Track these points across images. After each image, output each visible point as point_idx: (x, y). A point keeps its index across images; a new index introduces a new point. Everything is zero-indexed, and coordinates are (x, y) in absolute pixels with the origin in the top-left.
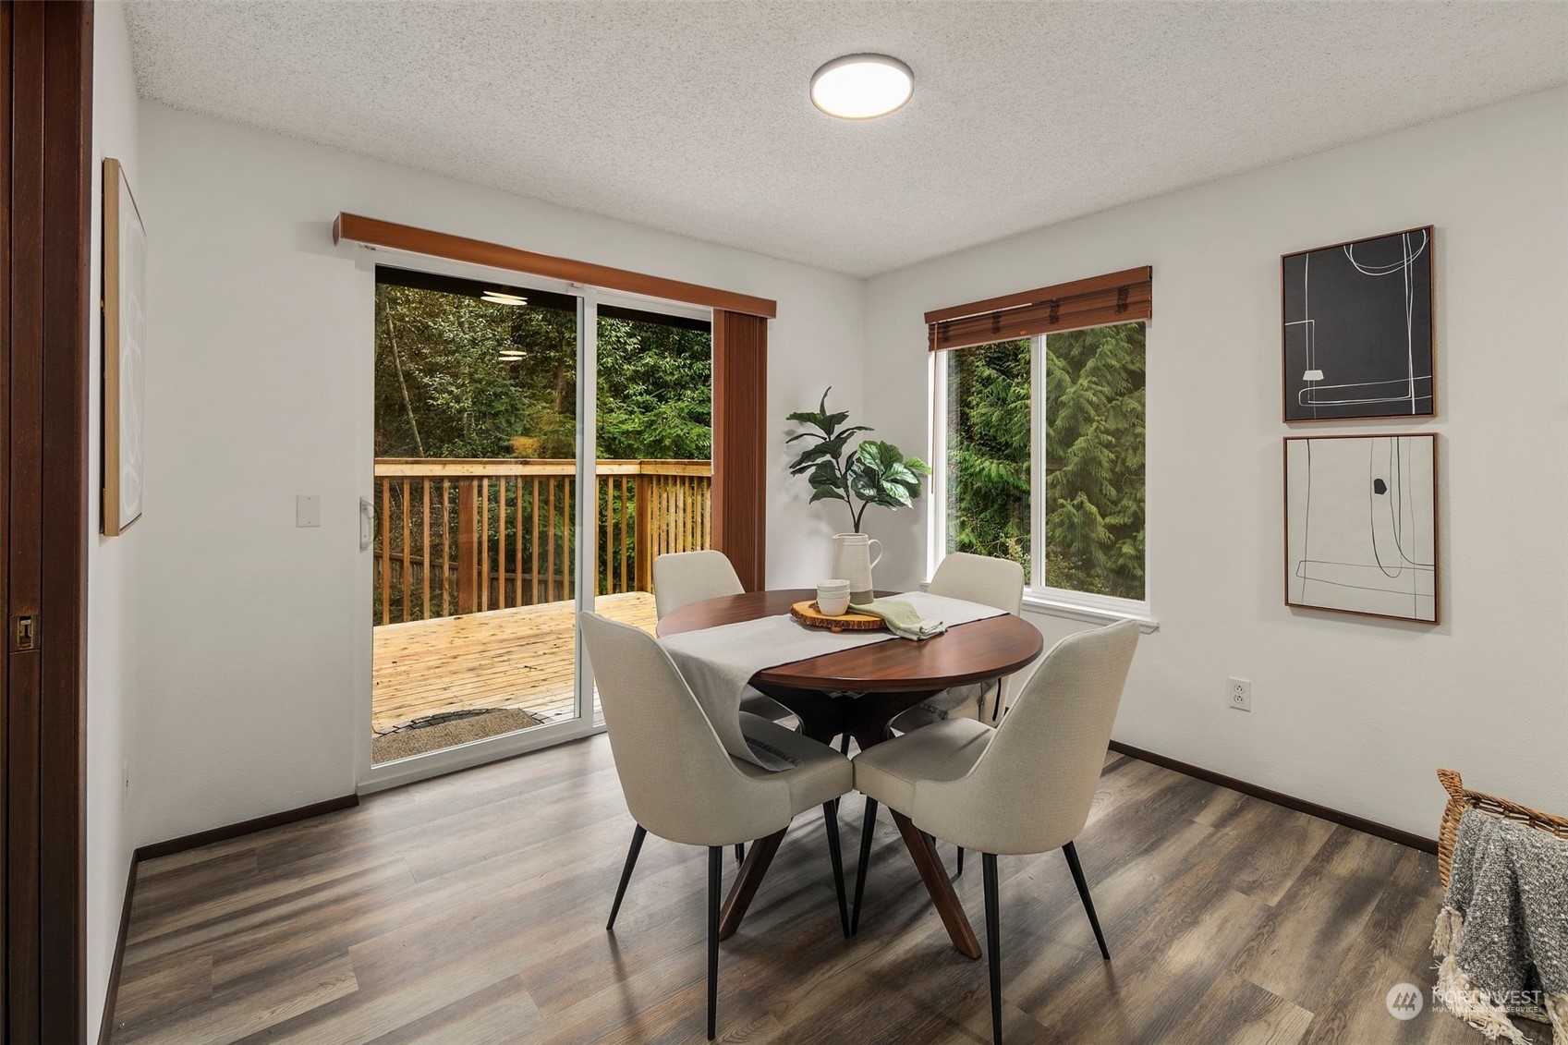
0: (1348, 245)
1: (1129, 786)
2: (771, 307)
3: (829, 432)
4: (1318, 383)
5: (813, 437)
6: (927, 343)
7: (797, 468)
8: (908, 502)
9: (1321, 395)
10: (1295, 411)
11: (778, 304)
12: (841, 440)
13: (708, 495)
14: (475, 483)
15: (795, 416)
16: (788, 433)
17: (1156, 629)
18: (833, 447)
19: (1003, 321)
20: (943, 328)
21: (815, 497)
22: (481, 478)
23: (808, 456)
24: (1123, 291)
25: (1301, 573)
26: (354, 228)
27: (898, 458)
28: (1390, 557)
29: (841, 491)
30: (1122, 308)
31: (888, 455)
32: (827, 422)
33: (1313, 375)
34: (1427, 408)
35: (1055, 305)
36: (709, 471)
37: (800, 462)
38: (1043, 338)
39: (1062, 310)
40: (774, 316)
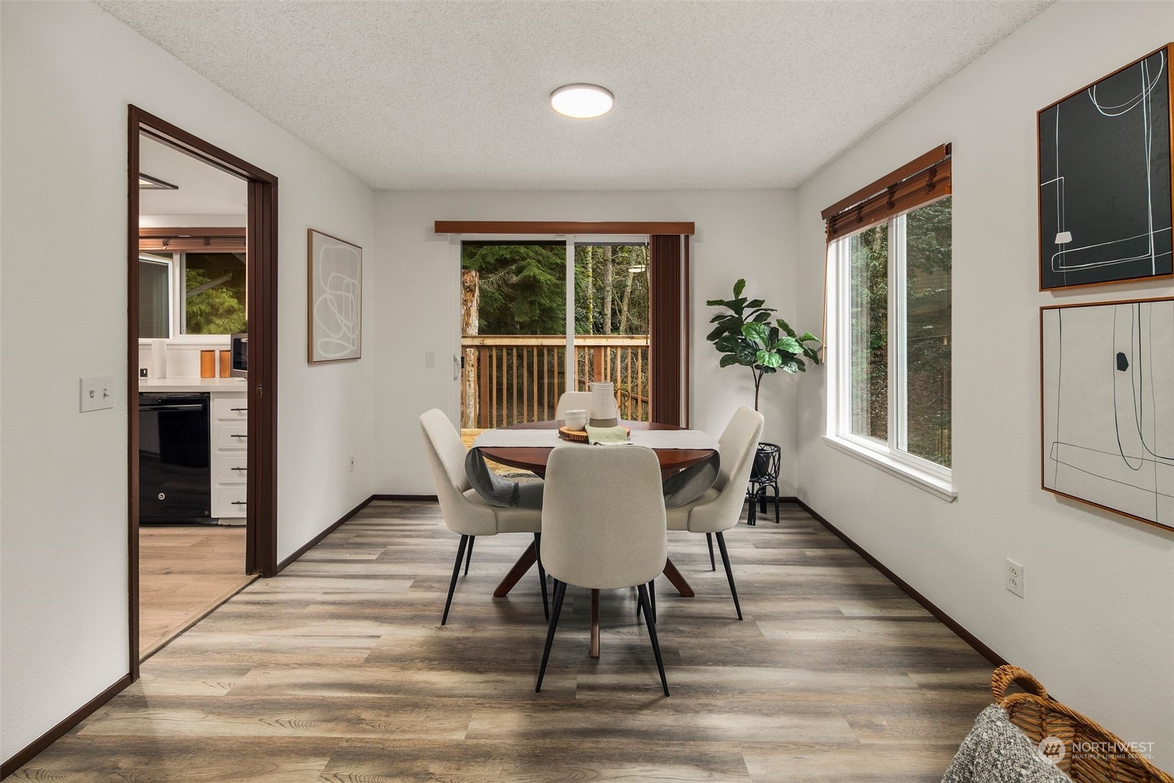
0: (1091, 86)
1: (888, 634)
2: (692, 228)
4: (1067, 246)
9: (1072, 259)
10: (1050, 280)
11: (696, 225)
14: (603, 349)
15: (713, 301)
17: (955, 499)
19: (864, 211)
20: (833, 222)
22: (606, 347)
24: (933, 172)
25: (1054, 456)
26: (442, 227)
28: (1132, 446)
30: (932, 188)
32: (738, 307)
33: (1064, 238)
35: (892, 190)
40: (695, 233)
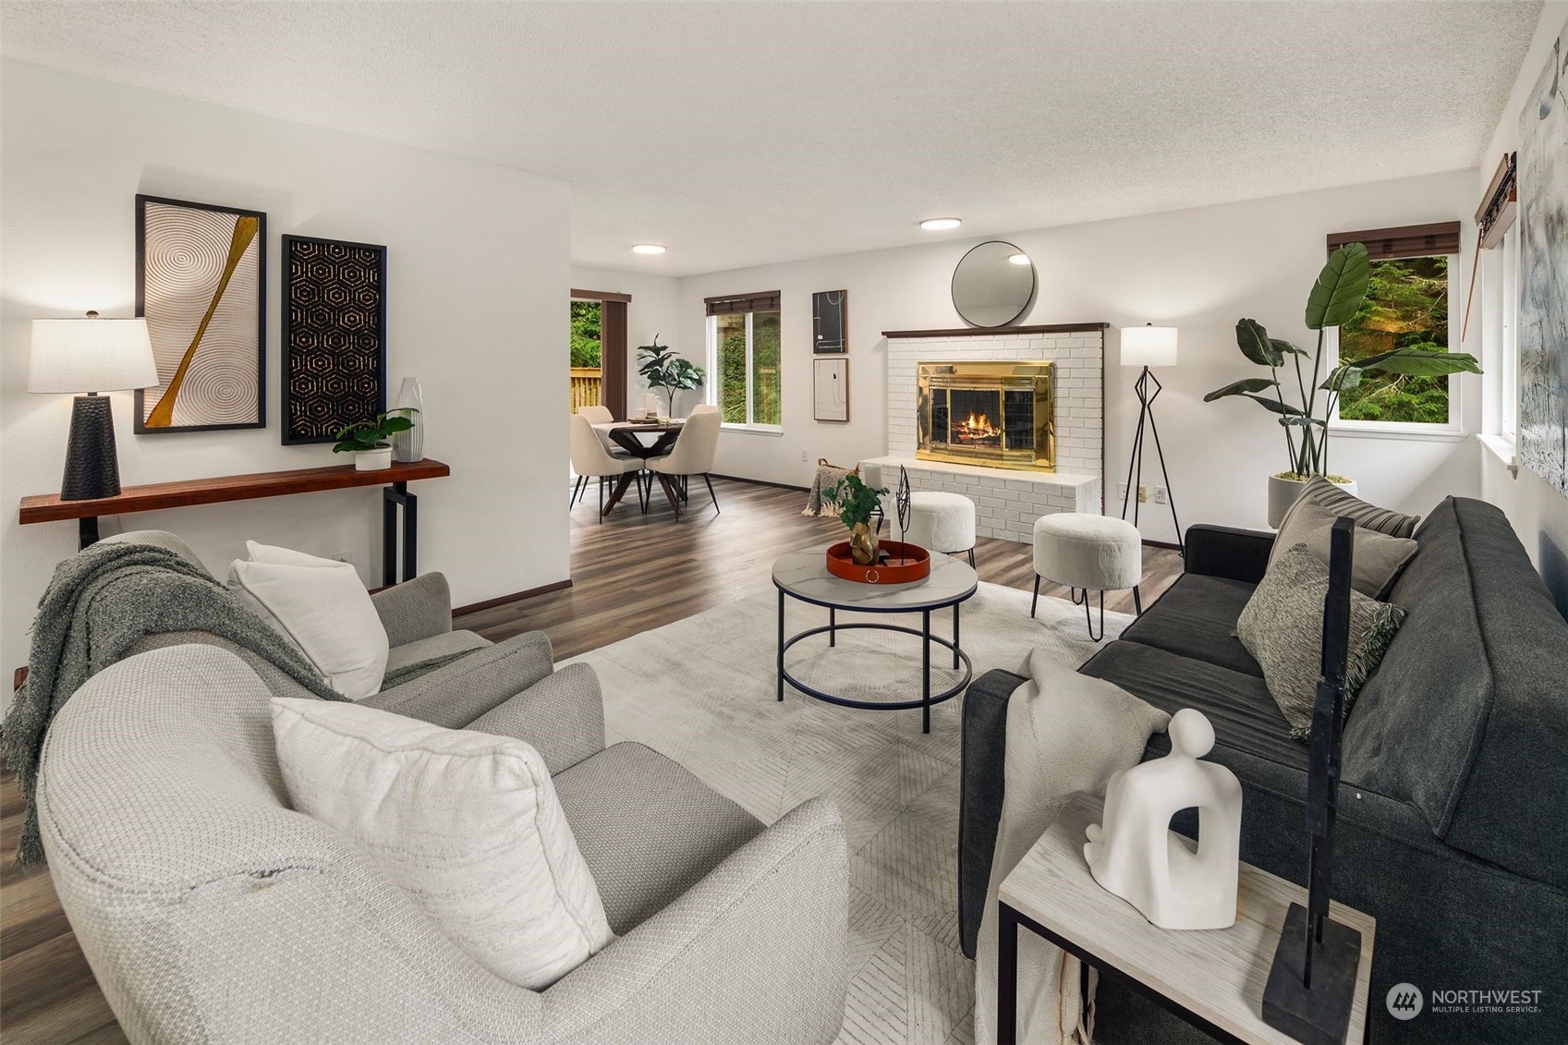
0: (827, 293)
2: (629, 297)
3: (658, 355)
4: (821, 340)
5: (651, 357)
6: (706, 313)
7: (642, 372)
8: (694, 387)
9: (822, 344)
10: (817, 351)
11: (633, 296)
12: (663, 359)
13: (600, 388)
15: (641, 348)
16: (638, 355)
17: (782, 434)
18: (660, 362)
19: (734, 306)
20: (714, 306)
21: (651, 386)
23: (647, 366)
24: (772, 299)
25: (817, 408)
27: (691, 368)
28: (837, 401)
29: (663, 383)
30: (772, 306)
31: (684, 365)
32: (656, 350)
33: (820, 338)
34: (845, 351)
35: (751, 301)
36: (599, 375)
37: (643, 369)
38: (751, 314)
39: (754, 304)
40: (630, 301)
